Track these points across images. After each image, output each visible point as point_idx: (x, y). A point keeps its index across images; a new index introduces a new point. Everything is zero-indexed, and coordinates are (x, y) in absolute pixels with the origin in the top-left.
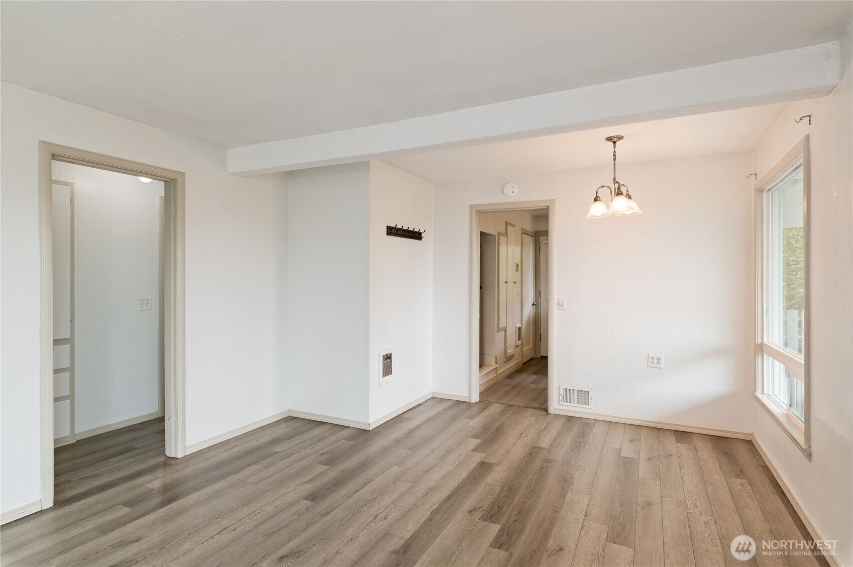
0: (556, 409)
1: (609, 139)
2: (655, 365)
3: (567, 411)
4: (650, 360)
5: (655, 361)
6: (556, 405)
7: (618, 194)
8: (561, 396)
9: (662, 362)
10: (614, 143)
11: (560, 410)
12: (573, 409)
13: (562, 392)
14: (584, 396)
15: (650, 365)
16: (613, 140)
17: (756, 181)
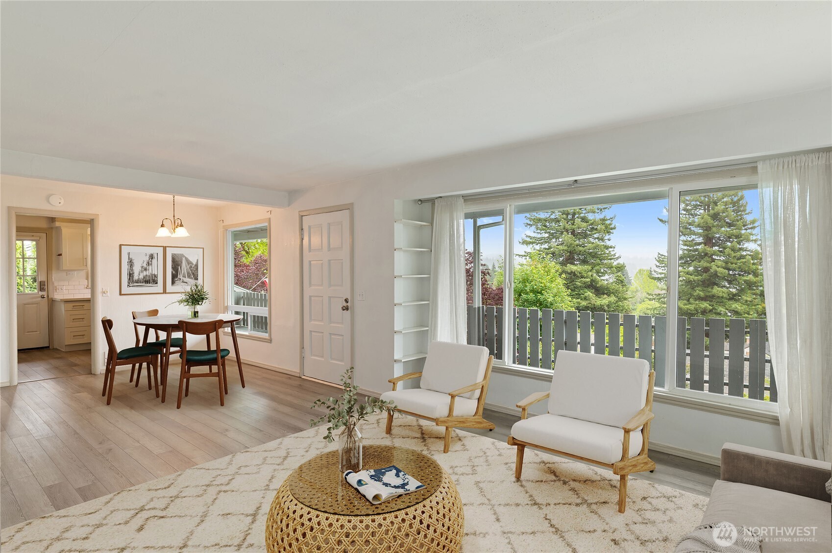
0: (102, 370)
6: (101, 366)
8: (106, 360)
17: (223, 224)
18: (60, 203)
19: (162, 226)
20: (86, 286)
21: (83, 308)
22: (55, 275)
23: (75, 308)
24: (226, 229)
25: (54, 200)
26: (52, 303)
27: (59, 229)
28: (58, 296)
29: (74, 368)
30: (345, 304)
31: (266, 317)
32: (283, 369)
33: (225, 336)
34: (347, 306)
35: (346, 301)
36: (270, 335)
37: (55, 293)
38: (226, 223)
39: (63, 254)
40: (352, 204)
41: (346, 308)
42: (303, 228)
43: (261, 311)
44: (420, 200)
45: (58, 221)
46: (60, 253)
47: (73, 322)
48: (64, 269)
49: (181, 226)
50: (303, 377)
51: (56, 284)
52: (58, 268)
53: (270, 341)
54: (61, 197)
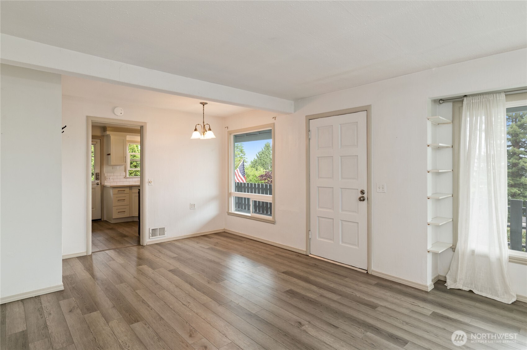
0: (148, 242)
1: (201, 103)
2: (193, 208)
3: (154, 241)
4: (191, 206)
5: (193, 206)
6: (147, 239)
7: (209, 130)
8: (150, 234)
9: (195, 206)
10: (204, 105)
11: (150, 242)
12: (158, 239)
13: (151, 232)
14: (162, 231)
15: (191, 208)
16: (203, 104)
17: (228, 130)
18: (121, 113)
19: (196, 130)
20: (124, 176)
21: (124, 192)
22: (105, 169)
23: (119, 192)
24: (230, 133)
25: (118, 111)
26: (103, 187)
27: (108, 136)
28: (107, 183)
29: (125, 238)
30: (360, 195)
31: (271, 203)
32: (291, 248)
33: (229, 216)
34: (363, 197)
35: (362, 192)
36: (274, 218)
37: (105, 181)
38: (230, 129)
39: (111, 154)
40: (369, 106)
41: (362, 199)
42: (310, 130)
43: (265, 198)
44: (441, 100)
45: (108, 131)
46: (109, 153)
47: (118, 202)
48: (112, 164)
49: (210, 129)
50: (310, 255)
51: (106, 175)
52: (108, 164)
53: (273, 222)
54: (122, 109)
